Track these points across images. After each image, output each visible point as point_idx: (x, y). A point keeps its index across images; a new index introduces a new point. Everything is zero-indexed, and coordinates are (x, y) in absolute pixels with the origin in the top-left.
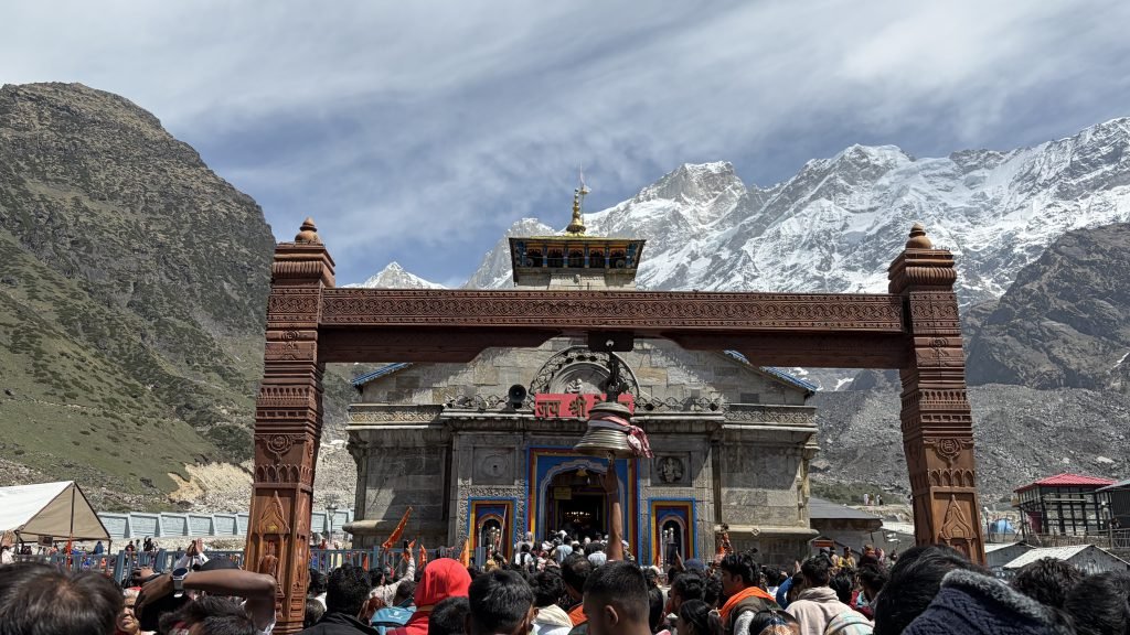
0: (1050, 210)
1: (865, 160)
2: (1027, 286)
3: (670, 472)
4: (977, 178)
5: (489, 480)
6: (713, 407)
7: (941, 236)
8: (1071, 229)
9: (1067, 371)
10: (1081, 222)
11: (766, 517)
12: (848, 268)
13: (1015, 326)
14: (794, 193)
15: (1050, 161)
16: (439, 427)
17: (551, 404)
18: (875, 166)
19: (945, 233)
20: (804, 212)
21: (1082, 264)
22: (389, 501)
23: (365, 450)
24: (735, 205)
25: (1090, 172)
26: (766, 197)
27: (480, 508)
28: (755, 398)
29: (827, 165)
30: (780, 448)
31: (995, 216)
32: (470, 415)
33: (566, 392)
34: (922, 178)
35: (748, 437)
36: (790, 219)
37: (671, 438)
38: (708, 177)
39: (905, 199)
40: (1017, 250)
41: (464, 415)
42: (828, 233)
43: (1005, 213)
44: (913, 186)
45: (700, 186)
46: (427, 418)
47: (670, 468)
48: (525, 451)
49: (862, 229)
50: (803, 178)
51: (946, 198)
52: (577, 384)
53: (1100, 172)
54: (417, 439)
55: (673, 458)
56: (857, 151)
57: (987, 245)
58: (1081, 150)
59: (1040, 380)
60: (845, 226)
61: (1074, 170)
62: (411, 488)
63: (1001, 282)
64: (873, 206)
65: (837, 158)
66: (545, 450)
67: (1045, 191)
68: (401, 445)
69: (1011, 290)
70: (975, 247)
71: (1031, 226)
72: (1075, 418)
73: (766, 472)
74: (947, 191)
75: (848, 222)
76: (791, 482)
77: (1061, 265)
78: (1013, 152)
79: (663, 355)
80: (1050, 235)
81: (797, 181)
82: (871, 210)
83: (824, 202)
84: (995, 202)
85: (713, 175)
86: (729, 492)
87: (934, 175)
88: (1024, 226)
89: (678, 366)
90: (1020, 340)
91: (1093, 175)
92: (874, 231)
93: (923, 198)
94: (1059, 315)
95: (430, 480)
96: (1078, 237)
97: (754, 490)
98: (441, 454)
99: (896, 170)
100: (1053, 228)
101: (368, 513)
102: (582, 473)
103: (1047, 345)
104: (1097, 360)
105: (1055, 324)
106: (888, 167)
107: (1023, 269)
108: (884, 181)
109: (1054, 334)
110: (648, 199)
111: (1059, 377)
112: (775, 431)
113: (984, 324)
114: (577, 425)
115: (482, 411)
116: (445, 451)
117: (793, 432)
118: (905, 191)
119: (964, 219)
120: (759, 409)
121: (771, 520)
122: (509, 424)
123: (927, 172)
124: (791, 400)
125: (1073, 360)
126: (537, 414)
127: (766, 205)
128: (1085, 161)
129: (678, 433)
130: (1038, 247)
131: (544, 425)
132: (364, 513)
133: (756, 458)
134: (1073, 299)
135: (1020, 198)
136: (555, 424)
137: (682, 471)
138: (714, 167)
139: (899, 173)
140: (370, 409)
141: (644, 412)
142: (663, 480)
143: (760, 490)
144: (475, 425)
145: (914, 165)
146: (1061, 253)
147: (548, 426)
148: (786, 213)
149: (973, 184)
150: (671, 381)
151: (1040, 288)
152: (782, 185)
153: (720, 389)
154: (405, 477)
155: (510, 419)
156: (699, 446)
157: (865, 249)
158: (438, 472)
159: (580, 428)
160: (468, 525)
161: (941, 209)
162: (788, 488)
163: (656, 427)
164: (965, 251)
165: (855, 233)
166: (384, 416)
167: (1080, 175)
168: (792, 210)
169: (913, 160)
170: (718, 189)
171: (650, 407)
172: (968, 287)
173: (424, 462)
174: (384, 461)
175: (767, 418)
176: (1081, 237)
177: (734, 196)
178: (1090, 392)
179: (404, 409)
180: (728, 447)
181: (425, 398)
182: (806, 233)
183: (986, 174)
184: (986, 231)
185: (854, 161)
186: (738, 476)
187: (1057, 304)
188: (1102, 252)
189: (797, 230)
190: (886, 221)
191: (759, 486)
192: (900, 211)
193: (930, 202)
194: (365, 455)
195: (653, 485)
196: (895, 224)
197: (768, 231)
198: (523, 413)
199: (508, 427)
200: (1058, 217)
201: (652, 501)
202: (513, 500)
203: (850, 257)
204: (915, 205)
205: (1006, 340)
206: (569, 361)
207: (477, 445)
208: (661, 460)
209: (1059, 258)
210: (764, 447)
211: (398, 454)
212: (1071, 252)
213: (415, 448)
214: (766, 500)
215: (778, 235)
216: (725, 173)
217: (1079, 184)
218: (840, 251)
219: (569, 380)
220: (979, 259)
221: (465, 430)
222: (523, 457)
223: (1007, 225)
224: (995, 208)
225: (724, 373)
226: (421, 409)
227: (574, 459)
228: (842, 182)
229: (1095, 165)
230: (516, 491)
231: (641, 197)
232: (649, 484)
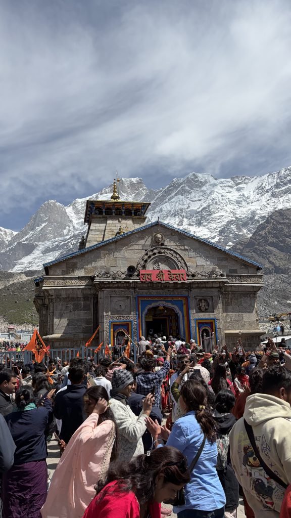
0: (269, 202)
1: (197, 179)
2: (260, 233)
3: (203, 306)
4: (241, 188)
5: (118, 312)
6: (222, 275)
7: (227, 212)
8: (277, 209)
9: (275, 267)
10: (280, 207)
11: (243, 326)
12: (190, 225)
13: (256, 249)
14: (168, 193)
15: (268, 181)
16: (90, 287)
17: (148, 275)
18: (201, 182)
19: (228, 211)
20: (172, 200)
21: (281, 223)
22: (66, 325)
23: (52, 299)
24: (143, 197)
25: (283, 186)
26: (156, 194)
27: (115, 326)
28: (235, 271)
29: (181, 181)
30: (248, 294)
31: (248, 204)
32: (109, 280)
33: (154, 269)
34: (220, 188)
35: (234, 289)
36: (166, 204)
37: (203, 290)
38: (132, 184)
39: (213, 196)
40: (256, 218)
41: (106, 281)
42: (181, 210)
43: (252, 203)
44: (216, 190)
45: (129, 188)
46: (84, 283)
47: (203, 304)
48: (135, 298)
49: (195, 209)
50: (171, 186)
51: (229, 195)
52: (158, 265)
53: (287, 187)
54: (78, 293)
55: (204, 300)
56: (194, 175)
57: (245, 215)
58: (280, 178)
59: (265, 270)
60: (189, 207)
61: (277, 186)
62: (77, 317)
63: (250, 231)
64: (199, 199)
65: (186, 178)
66: (145, 297)
67: (267, 194)
68: (70, 296)
69: (254, 234)
70: (240, 216)
71: (262, 208)
72: (279, 285)
73: (242, 305)
74: (229, 193)
75: (190, 205)
76: (253, 310)
77: (273, 224)
78: (255, 177)
79: (194, 252)
80: (269, 212)
81: (169, 187)
82: (199, 200)
83: (180, 197)
84: (248, 198)
85: (134, 183)
86: (227, 315)
87: (224, 186)
88: (259, 208)
89: (201, 257)
90: (258, 254)
91: (285, 188)
92: (200, 209)
93: (220, 196)
94: (272, 245)
95: (86, 313)
96: (279, 213)
97: (237, 314)
98: (91, 300)
99: (209, 184)
100: (270, 209)
101: (55, 331)
102: (161, 308)
103: (268, 256)
104: (286, 262)
105: (271, 248)
106: (206, 182)
107: (259, 226)
108: (204, 188)
109: (270, 252)
110: (106, 193)
111: (272, 269)
112: (246, 286)
113: (244, 248)
114: (160, 285)
115: (114, 278)
116: (93, 299)
117: (253, 286)
118: (212, 193)
119: (236, 205)
120: (238, 276)
121: (245, 327)
122: (127, 285)
123: (222, 185)
124: (251, 271)
125: (278, 263)
126: (142, 280)
127: (157, 197)
128: (282, 182)
129: (207, 288)
130: (264, 217)
131: (144, 285)
132: (53, 331)
133: (237, 299)
134: (277, 238)
135: (258, 196)
136: (150, 285)
137: (208, 306)
138: (134, 180)
139: (210, 185)
140: (54, 279)
141: (192, 278)
142: (200, 310)
143: (240, 313)
144: (111, 285)
145: (216, 182)
146: (273, 219)
147: (146, 286)
148: (165, 201)
149: (240, 190)
150: (198, 264)
151: (265, 233)
152: (163, 189)
153: (221, 267)
154: (73, 312)
155: (128, 282)
156: (216, 294)
157: (197, 217)
158: (89, 309)
159: (161, 286)
160: (110, 334)
161: (227, 200)
162: (252, 312)
163: (196, 285)
164: (236, 218)
165: (192, 210)
166: (62, 282)
167: (280, 188)
168: (167, 200)
169: (216, 179)
170: (136, 190)
171: (193, 276)
172: (237, 233)
173: (82, 304)
174: (62, 305)
175: (242, 280)
176: (281, 213)
177: (143, 193)
178: (284, 275)
179: (72, 278)
180: (225, 294)
181: (81, 273)
182: (173, 210)
183: (245, 186)
184: (244, 210)
185: (192, 180)
186: (230, 308)
187: (271, 240)
188: (288, 219)
189: (169, 208)
190: (205, 205)
191: (240, 312)
192: (211, 201)
193: (223, 197)
194: (52, 301)
195: (196, 312)
196: (209, 206)
197: (157, 209)
198: (134, 279)
199: (127, 286)
200: (272, 204)
201: (197, 320)
202: (131, 322)
203: (190, 220)
204: (217, 199)
205: (252, 254)
206: (154, 254)
207: (112, 295)
208: (199, 301)
209: (272, 221)
210: (241, 294)
211: (69, 301)
212: (277, 219)
213: (78, 298)
214: (243, 318)
215: (161, 210)
216: (139, 183)
217: (279, 191)
218: (186, 217)
219: (155, 263)
220: (241, 221)
221: (106, 288)
222: (134, 301)
223: (253, 207)
224: (248, 200)
225: (221, 260)
226: (80, 278)
227: (157, 301)
228: (188, 188)
229: (285, 184)
230: (132, 317)
231: (103, 192)
232: (195, 312)
